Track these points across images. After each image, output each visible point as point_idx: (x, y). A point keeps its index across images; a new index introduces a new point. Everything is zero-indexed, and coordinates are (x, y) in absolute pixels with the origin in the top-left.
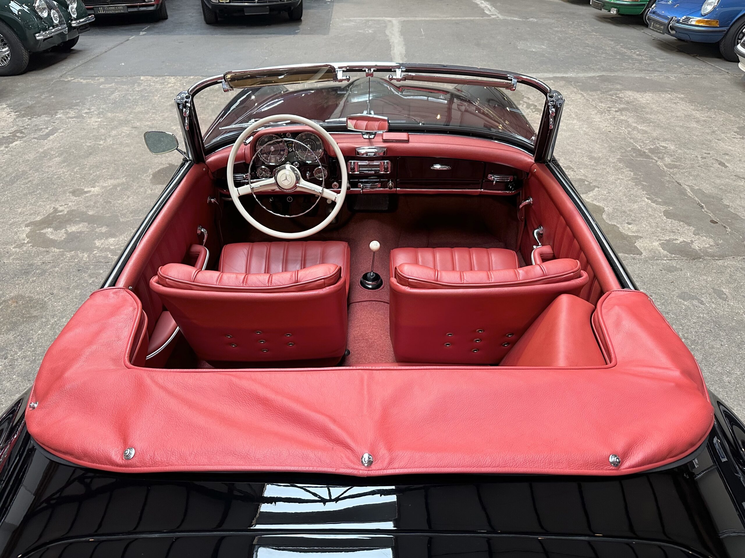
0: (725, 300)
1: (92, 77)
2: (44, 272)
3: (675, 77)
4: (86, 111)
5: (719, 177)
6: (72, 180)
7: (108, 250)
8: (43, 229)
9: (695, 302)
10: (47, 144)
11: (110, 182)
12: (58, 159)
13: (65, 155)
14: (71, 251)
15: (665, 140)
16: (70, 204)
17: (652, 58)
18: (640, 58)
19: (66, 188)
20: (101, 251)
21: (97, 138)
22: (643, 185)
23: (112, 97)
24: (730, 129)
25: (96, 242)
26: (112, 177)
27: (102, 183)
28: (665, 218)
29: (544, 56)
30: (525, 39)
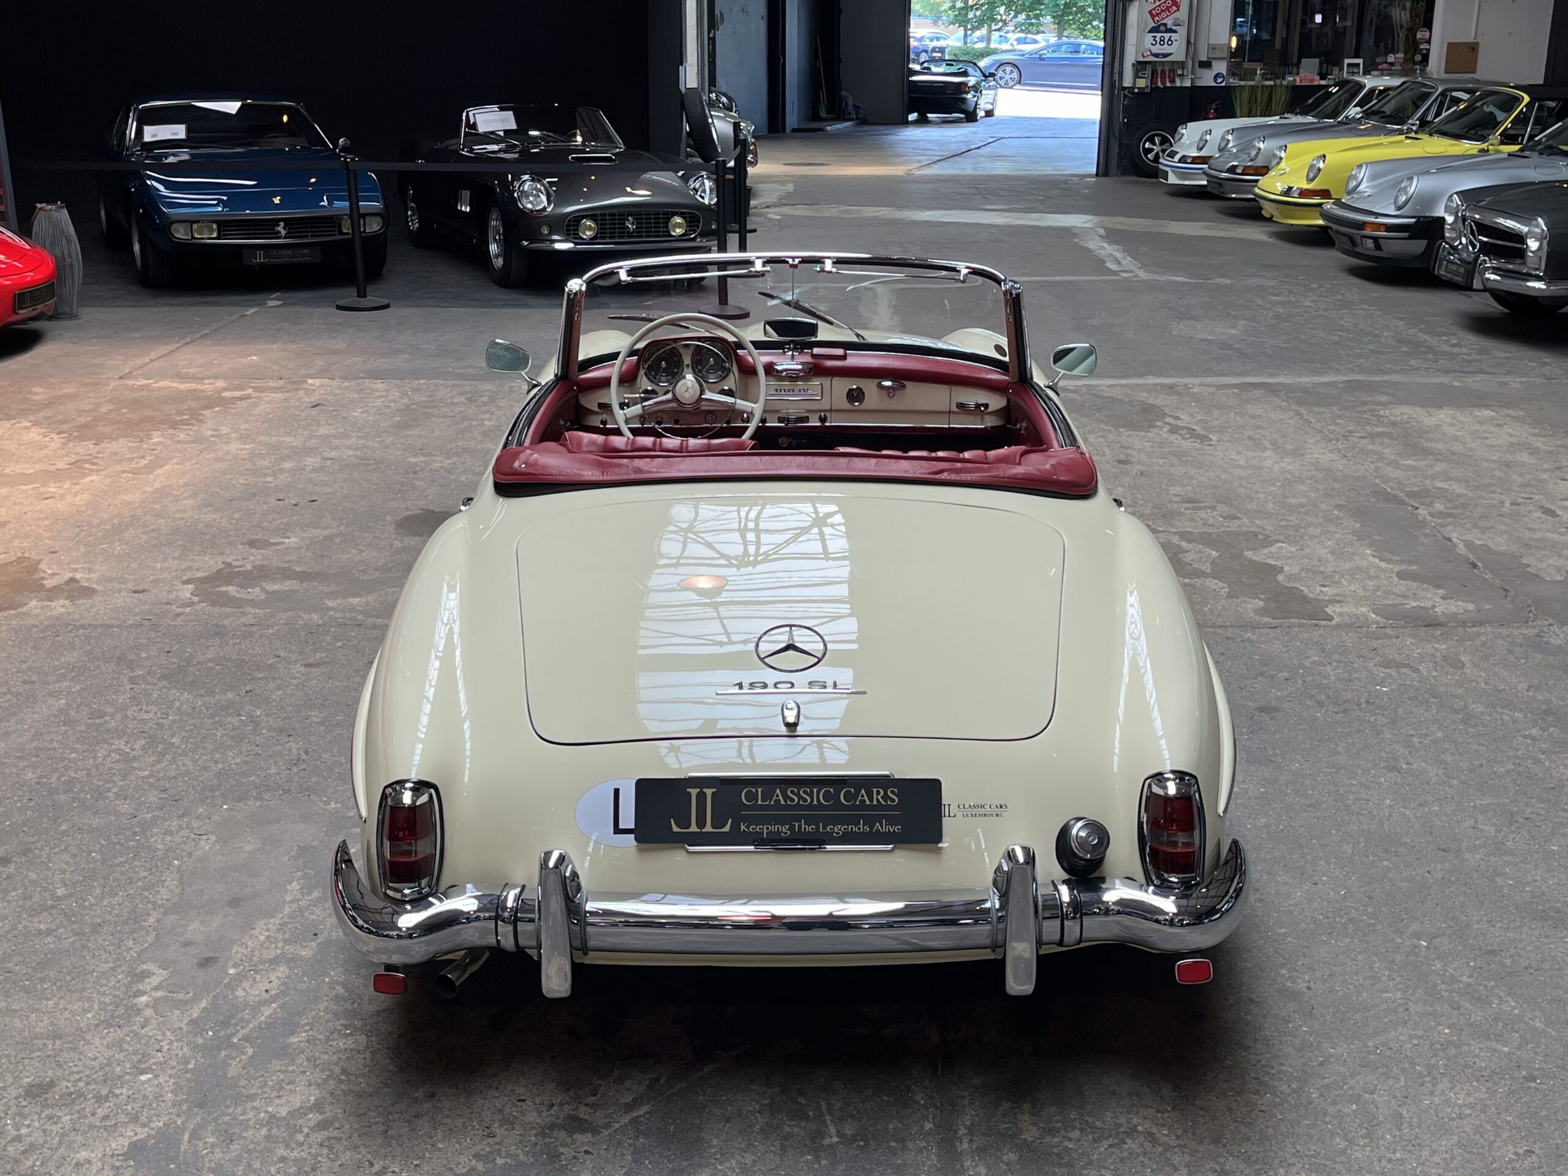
0: (1459, 668)
1: (196, 379)
2: (249, 634)
3: (1521, 383)
5: (1535, 530)
6: (239, 529)
7: (353, 610)
8: (218, 587)
9: (1404, 670)
10: (157, 480)
13: (202, 495)
14: (285, 611)
15: (1449, 479)
16: (252, 558)
17: (1483, 351)
18: (1456, 350)
19: (232, 539)
20: (340, 611)
21: (256, 473)
22: (1373, 539)
25: (327, 602)
26: (316, 525)
27: (301, 533)
28: (1396, 579)
29: (1230, 347)
30: (1194, 318)
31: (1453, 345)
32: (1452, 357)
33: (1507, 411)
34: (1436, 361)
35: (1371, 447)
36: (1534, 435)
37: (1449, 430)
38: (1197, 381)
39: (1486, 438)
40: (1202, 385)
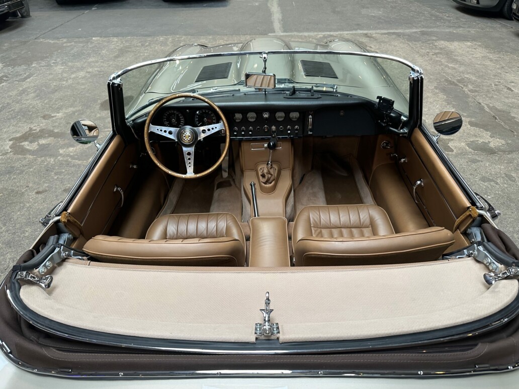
0: (514, 182)
1: (58, 38)
2: (22, 172)
3: (474, 31)
4: (53, 61)
5: (507, 98)
6: (43, 109)
7: (68, 155)
8: (21, 142)
9: (492, 183)
10: (25, 85)
11: (71, 109)
12: (33, 95)
13: (38, 91)
14: (41, 157)
15: (468, 73)
16: (41, 125)
17: (457, 18)
18: (449, 18)
19: (39, 114)
20: (63, 156)
21: (61, 80)
22: (453, 104)
23: (72, 52)
24: (514, 65)
25: (60, 150)
26: (71, 106)
27: (64, 110)
28: (469, 126)
29: (380, 19)
30: (368, 8)
31: (448, 17)
32: (449, 21)
33: (475, 43)
34: (445, 23)
35: (437, 59)
36: (488, 53)
37: (459, 51)
38: (374, 32)
39: (473, 54)
40: (376, 33)
